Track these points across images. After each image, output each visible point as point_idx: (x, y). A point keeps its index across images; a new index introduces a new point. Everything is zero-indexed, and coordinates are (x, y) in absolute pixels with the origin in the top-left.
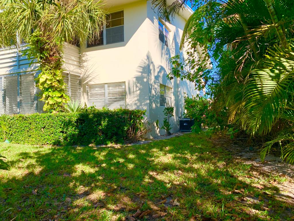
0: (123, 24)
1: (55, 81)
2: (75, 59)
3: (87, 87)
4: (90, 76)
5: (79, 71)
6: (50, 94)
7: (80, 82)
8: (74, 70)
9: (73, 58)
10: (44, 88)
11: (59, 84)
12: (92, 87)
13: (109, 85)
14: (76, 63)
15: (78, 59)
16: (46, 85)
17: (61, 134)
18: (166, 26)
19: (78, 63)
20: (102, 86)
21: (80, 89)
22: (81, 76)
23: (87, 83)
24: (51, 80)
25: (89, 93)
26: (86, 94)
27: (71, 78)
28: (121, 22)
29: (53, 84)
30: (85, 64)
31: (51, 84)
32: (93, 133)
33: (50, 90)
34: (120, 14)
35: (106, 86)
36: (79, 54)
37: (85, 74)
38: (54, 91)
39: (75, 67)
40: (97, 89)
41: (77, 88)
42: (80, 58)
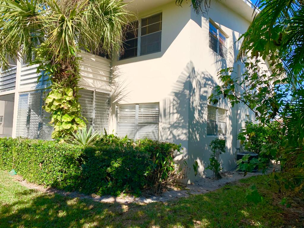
0: (161, 29)
1: (64, 102)
2: (104, 74)
3: (116, 107)
4: (121, 94)
5: (108, 88)
6: (59, 118)
7: (109, 101)
8: (102, 86)
9: (102, 73)
10: (52, 110)
11: (70, 106)
12: (122, 107)
13: (141, 105)
14: (105, 79)
15: (108, 73)
16: (53, 108)
17: (60, 174)
18: (221, 31)
19: (108, 79)
20: (132, 106)
21: (108, 109)
22: (111, 94)
23: (117, 102)
24: (60, 100)
25: (118, 115)
26: (115, 115)
27: (96, 97)
28: (158, 27)
29: (62, 106)
30: (116, 80)
31: (60, 105)
32: (98, 178)
33: (59, 113)
34: (158, 17)
35: (137, 106)
36: (110, 67)
37: (115, 92)
38: (63, 114)
39: (104, 83)
40: (127, 110)
41: (104, 108)
42: (111, 72)
